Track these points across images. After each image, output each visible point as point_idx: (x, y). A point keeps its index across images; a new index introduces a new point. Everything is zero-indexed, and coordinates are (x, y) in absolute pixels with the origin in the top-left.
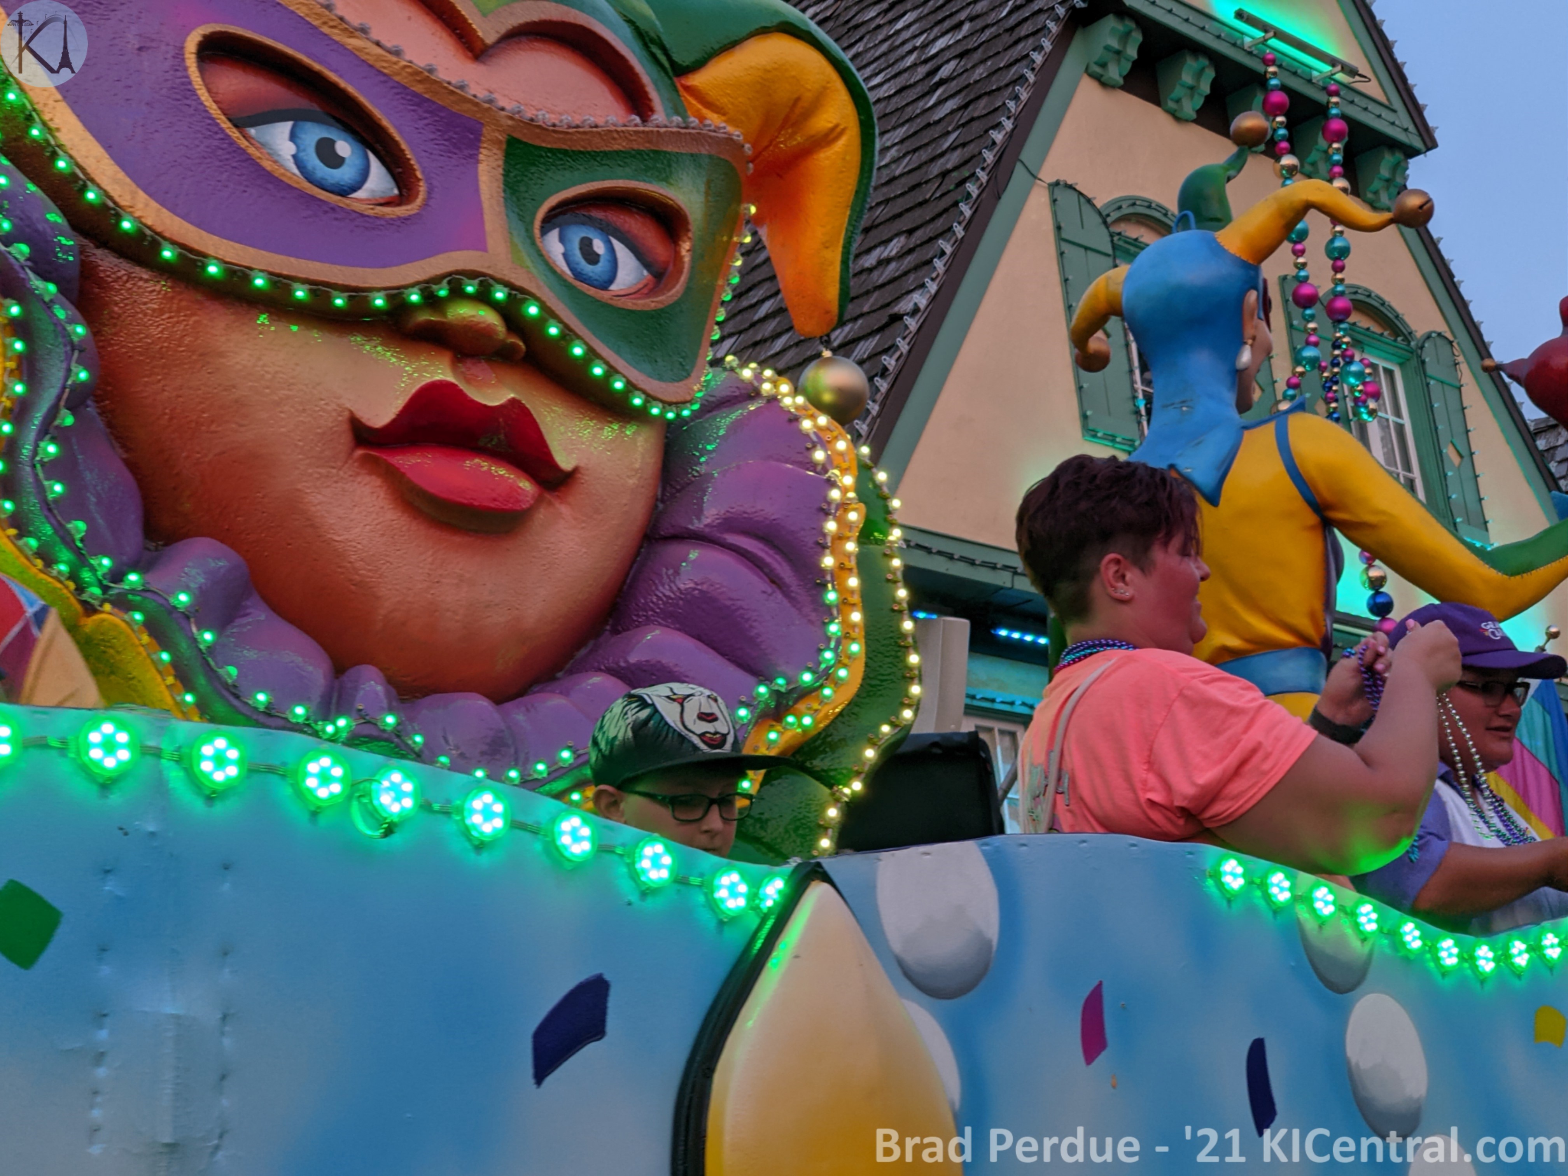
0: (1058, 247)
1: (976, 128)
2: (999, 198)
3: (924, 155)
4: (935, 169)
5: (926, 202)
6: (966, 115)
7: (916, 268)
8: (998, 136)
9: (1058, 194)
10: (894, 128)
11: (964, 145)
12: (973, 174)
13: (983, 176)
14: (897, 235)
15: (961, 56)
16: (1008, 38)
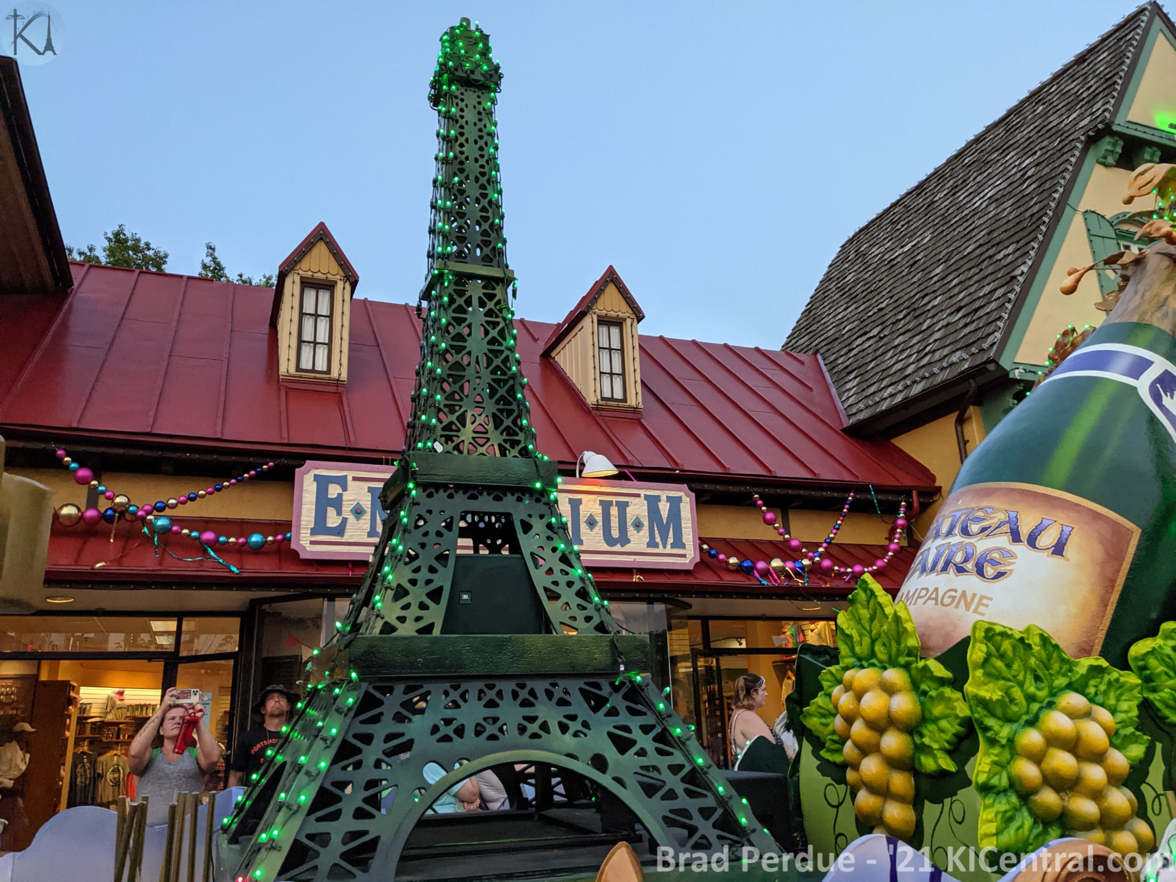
0: (1089, 238)
1: (1046, 194)
2: (1059, 221)
3: (1022, 209)
4: (1028, 214)
5: (1024, 228)
6: (1041, 189)
7: (1021, 256)
8: (1056, 196)
9: (1087, 215)
10: (1008, 200)
11: (1041, 202)
12: (1046, 213)
13: (1050, 213)
14: (1012, 244)
15: (1037, 165)
16: (1059, 154)
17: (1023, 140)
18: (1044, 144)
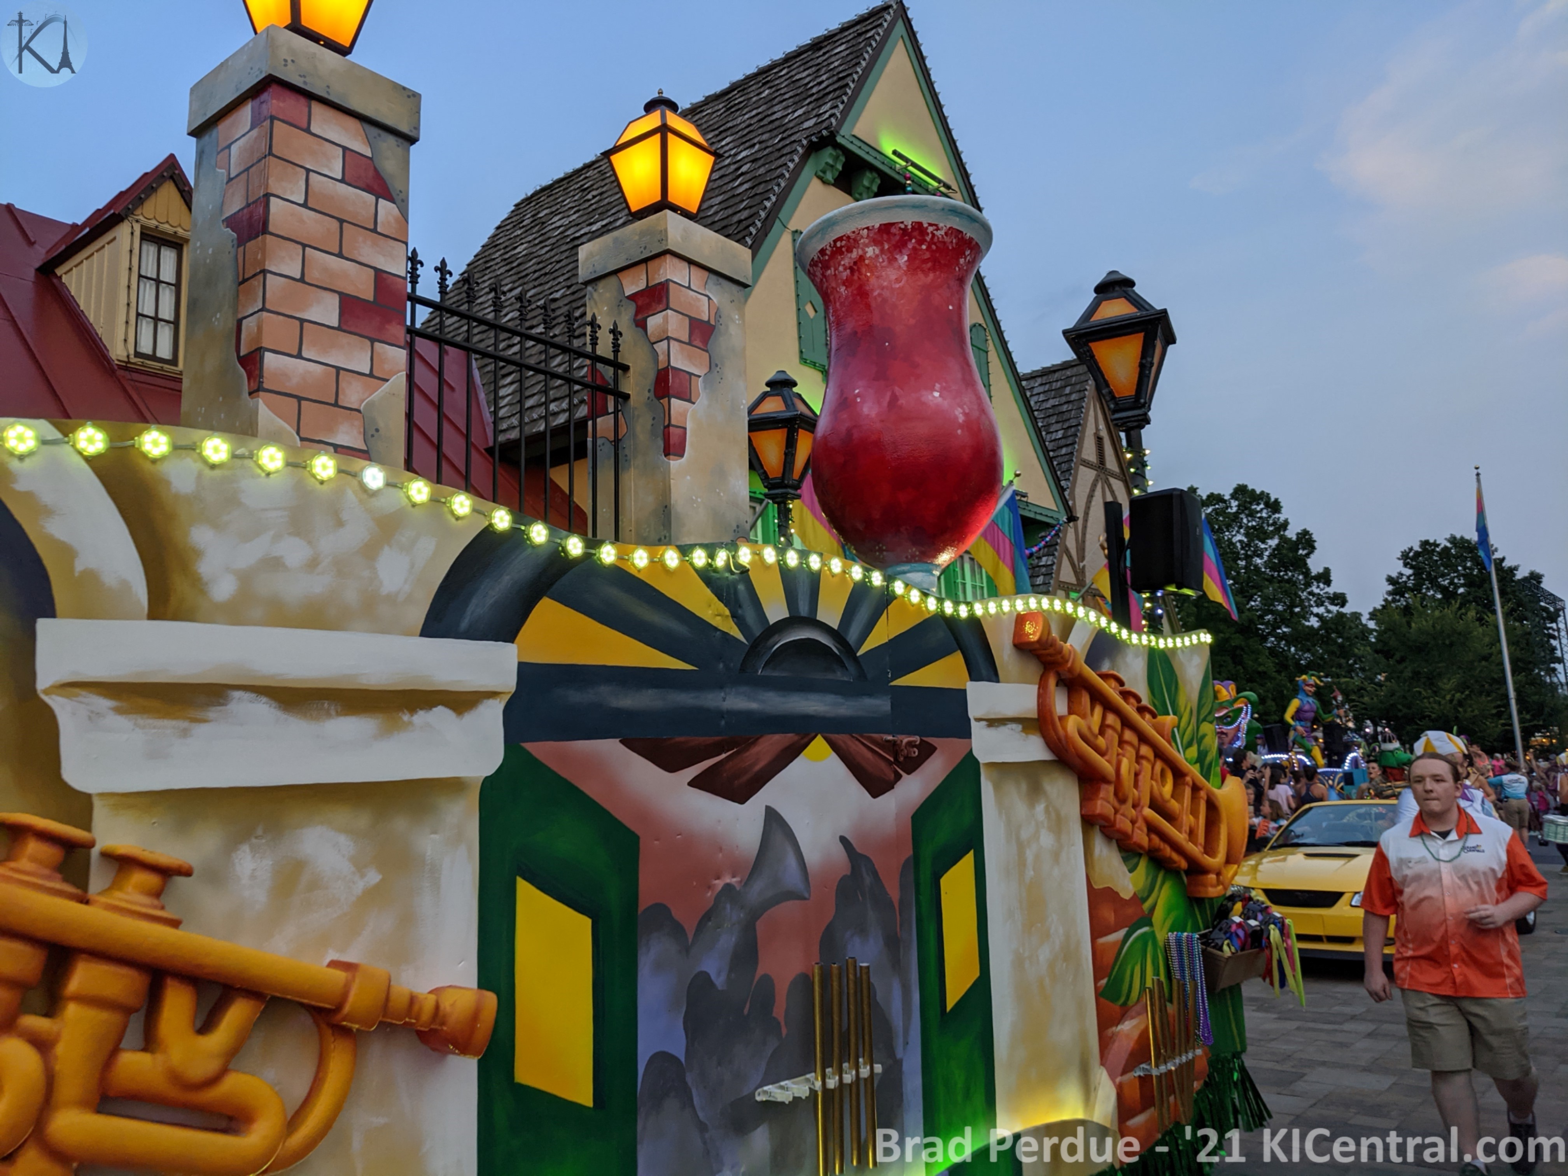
0: (795, 264)
1: (757, 199)
2: (766, 235)
3: (730, 211)
4: (736, 219)
6: (753, 192)
8: (768, 204)
9: (796, 236)
10: (717, 196)
11: (751, 207)
12: (754, 223)
13: (759, 224)
15: (753, 161)
16: (777, 154)
17: (743, 125)
18: (765, 137)
